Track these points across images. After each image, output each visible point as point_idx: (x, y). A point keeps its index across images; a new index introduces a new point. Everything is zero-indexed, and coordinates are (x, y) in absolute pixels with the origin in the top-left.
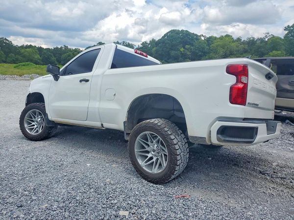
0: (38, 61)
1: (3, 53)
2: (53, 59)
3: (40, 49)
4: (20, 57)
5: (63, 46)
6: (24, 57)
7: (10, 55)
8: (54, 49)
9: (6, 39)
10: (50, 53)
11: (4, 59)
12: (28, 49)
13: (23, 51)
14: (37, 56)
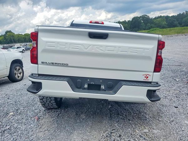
0: (165, 26)
1: (144, 24)
2: (176, 23)
3: (167, 17)
4: (153, 25)
5: (185, 12)
6: (156, 24)
7: (147, 25)
8: (178, 15)
9: (146, 15)
10: (173, 19)
11: (144, 28)
12: (159, 19)
13: (155, 21)
14: (164, 23)
